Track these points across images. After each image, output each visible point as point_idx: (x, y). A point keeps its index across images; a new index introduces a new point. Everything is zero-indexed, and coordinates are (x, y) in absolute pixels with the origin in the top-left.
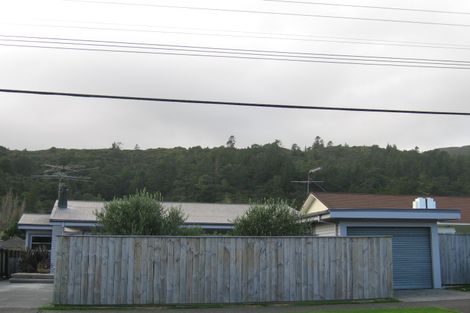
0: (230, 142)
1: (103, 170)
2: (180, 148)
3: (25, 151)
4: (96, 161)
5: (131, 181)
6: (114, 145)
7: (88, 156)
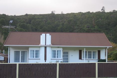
0: (102, 9)
1: (47, 23)
2: (81, 13)
3: (15, 16)
4: (44, 19)
5: (58, 27)
6: (52, 12)
7: (41, 17)
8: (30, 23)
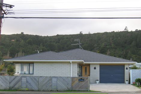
8: (59, 42)
